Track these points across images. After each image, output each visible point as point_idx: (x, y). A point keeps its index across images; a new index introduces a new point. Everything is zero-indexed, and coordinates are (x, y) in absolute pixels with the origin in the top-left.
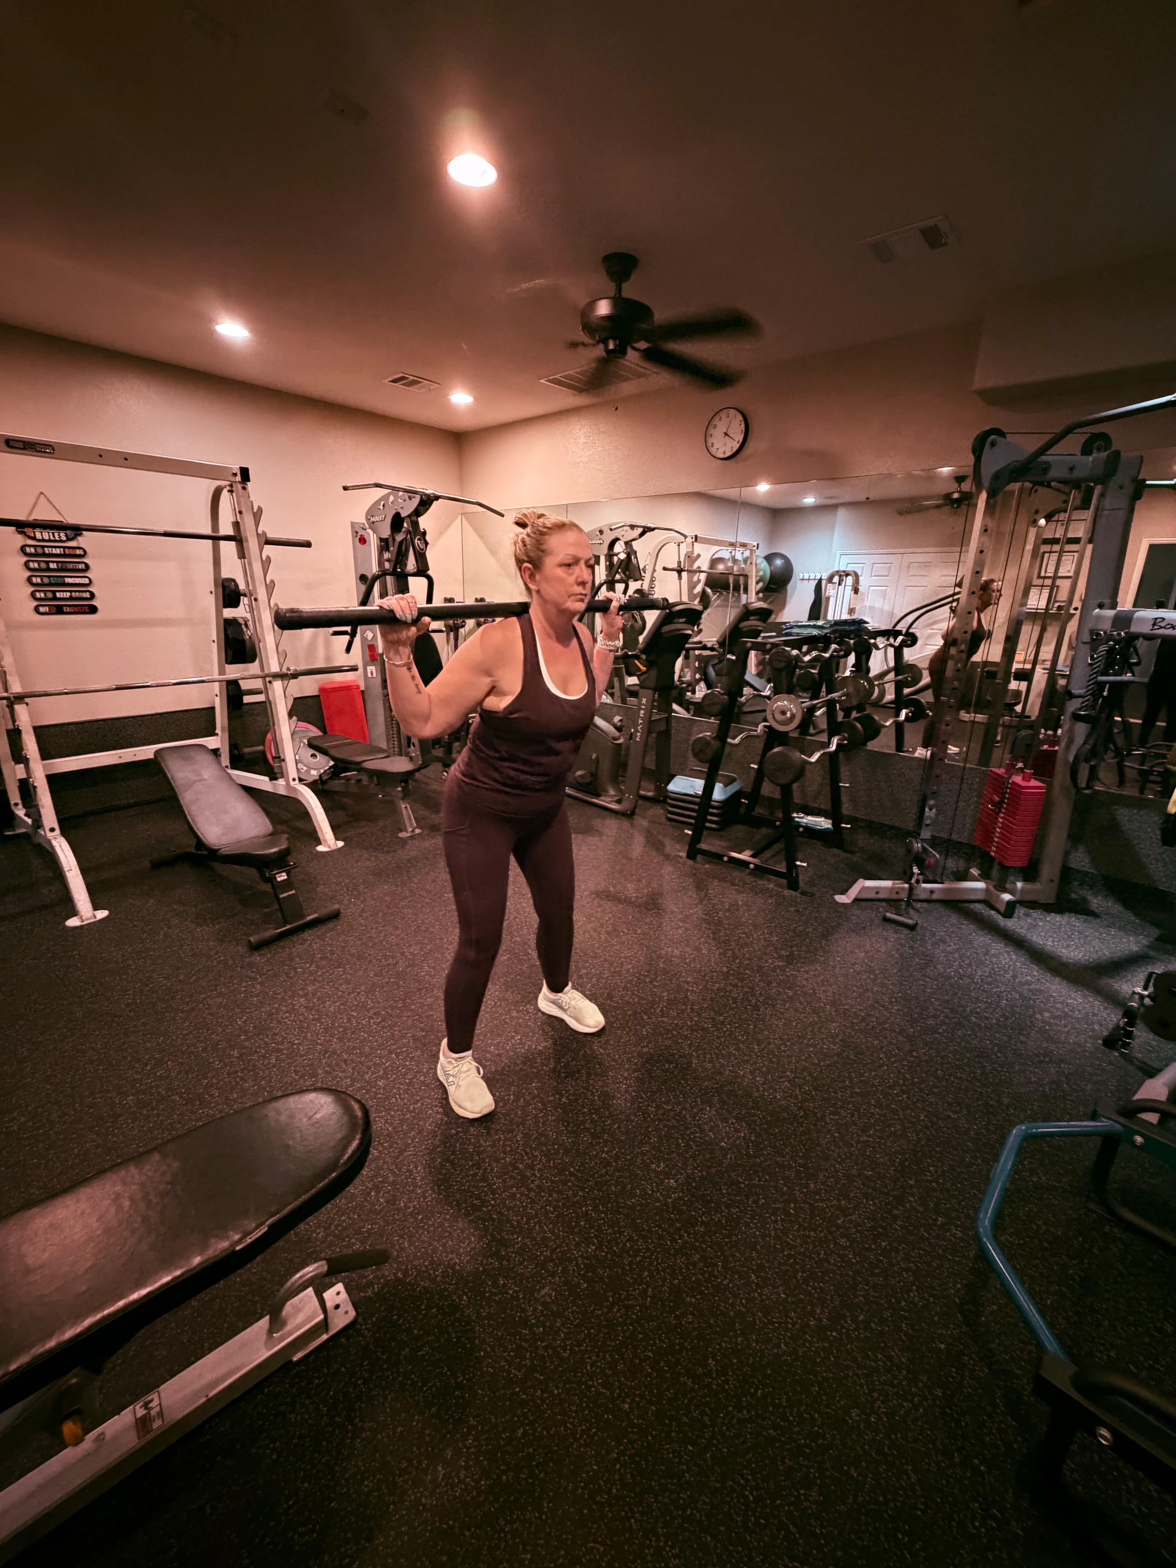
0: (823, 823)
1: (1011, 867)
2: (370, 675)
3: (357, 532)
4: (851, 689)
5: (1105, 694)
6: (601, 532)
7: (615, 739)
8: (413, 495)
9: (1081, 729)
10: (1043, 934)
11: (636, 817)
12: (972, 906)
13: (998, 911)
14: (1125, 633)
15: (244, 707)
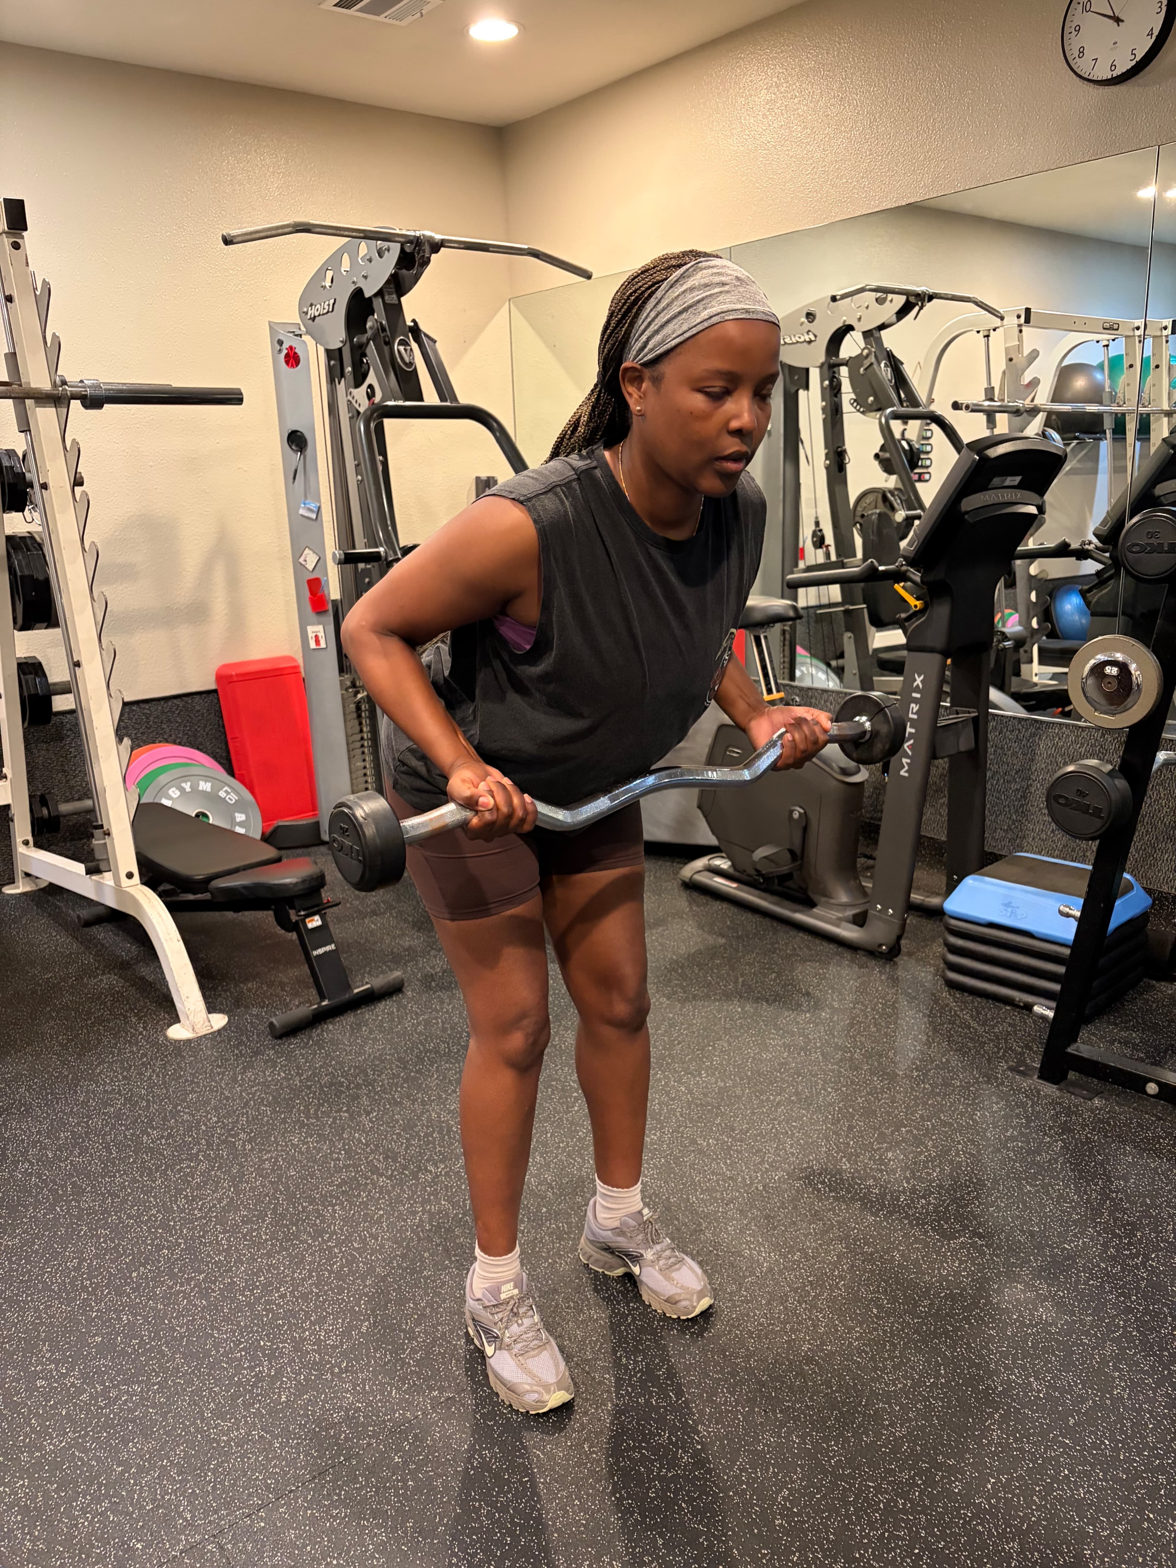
2: (313, 645)
3: (281, 343)
6: (810, 316)
7: (845, 772)
8: (386, 244)
11: (901, 960)
15: (54, 720)
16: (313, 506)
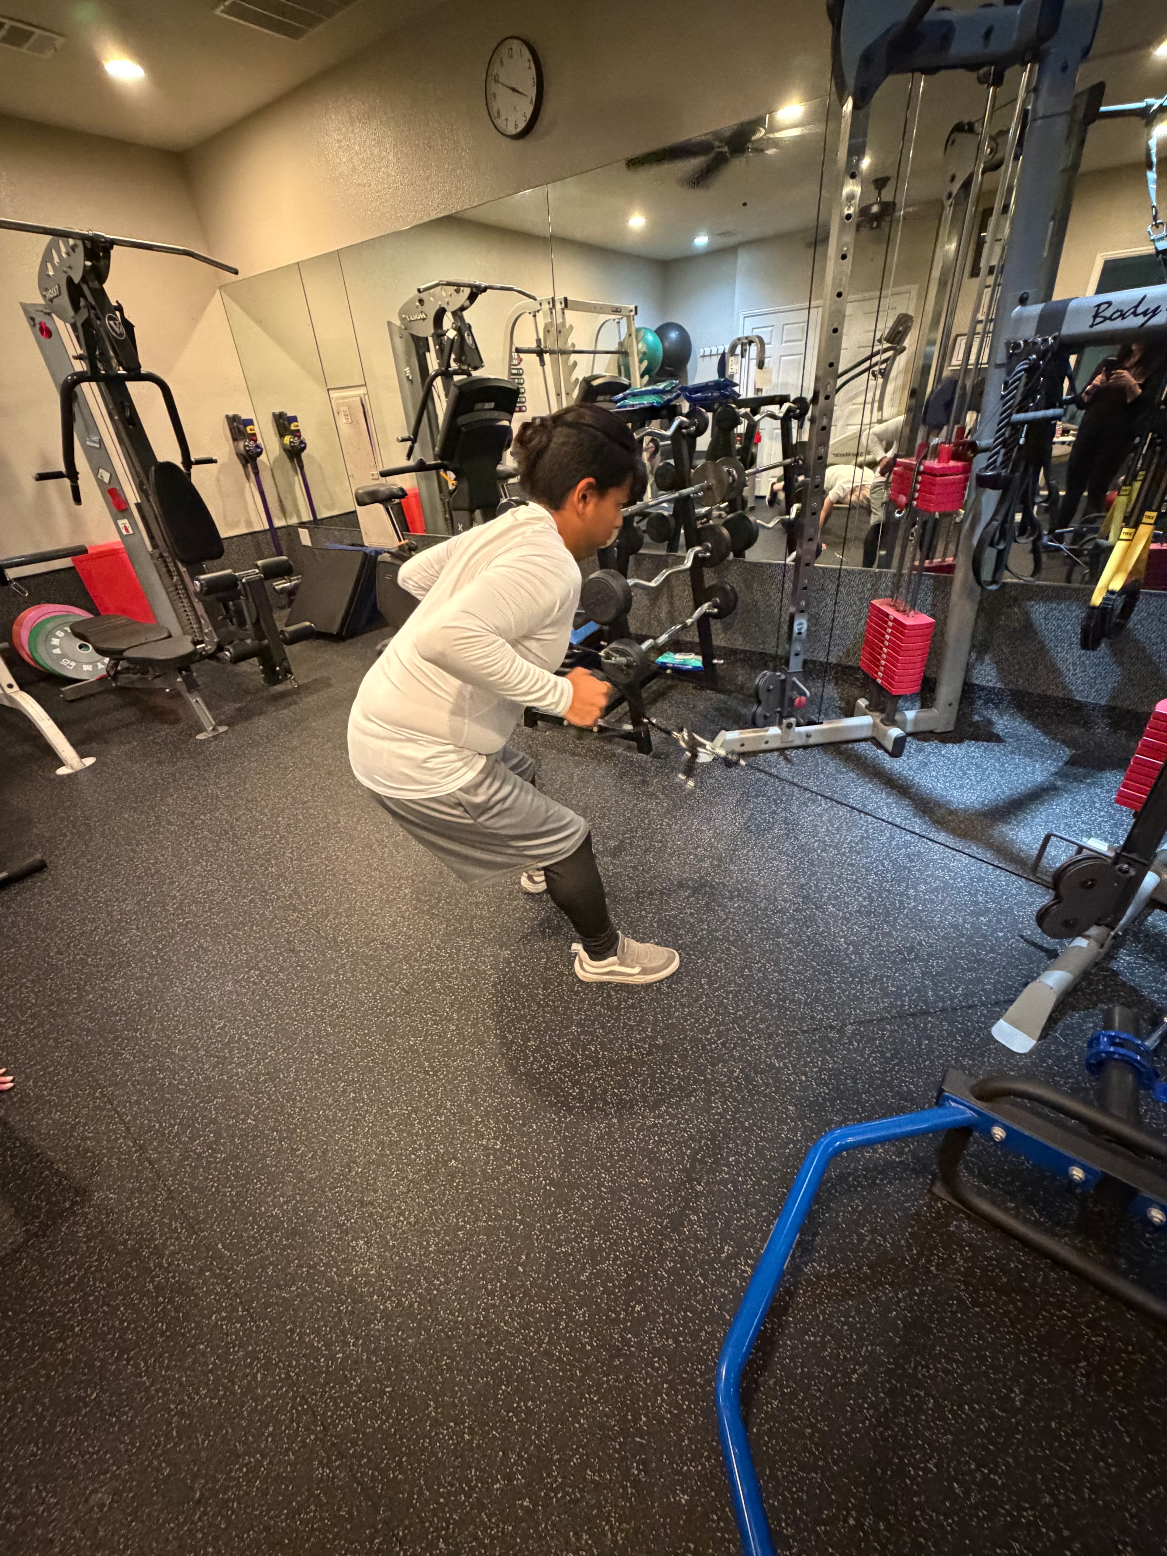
0: (694, 661)
1: (900, 696)
2: (125, 533)
3: (33, 319)
4: (712, 482)
5: (1022, 441)
6: (421, 302)
8: (73, 241)
9: (991, 498)
10: (934, 773)
12: (856, 746)
13: (886, 751)
14: (1054, 338)
16: (95, 438)
